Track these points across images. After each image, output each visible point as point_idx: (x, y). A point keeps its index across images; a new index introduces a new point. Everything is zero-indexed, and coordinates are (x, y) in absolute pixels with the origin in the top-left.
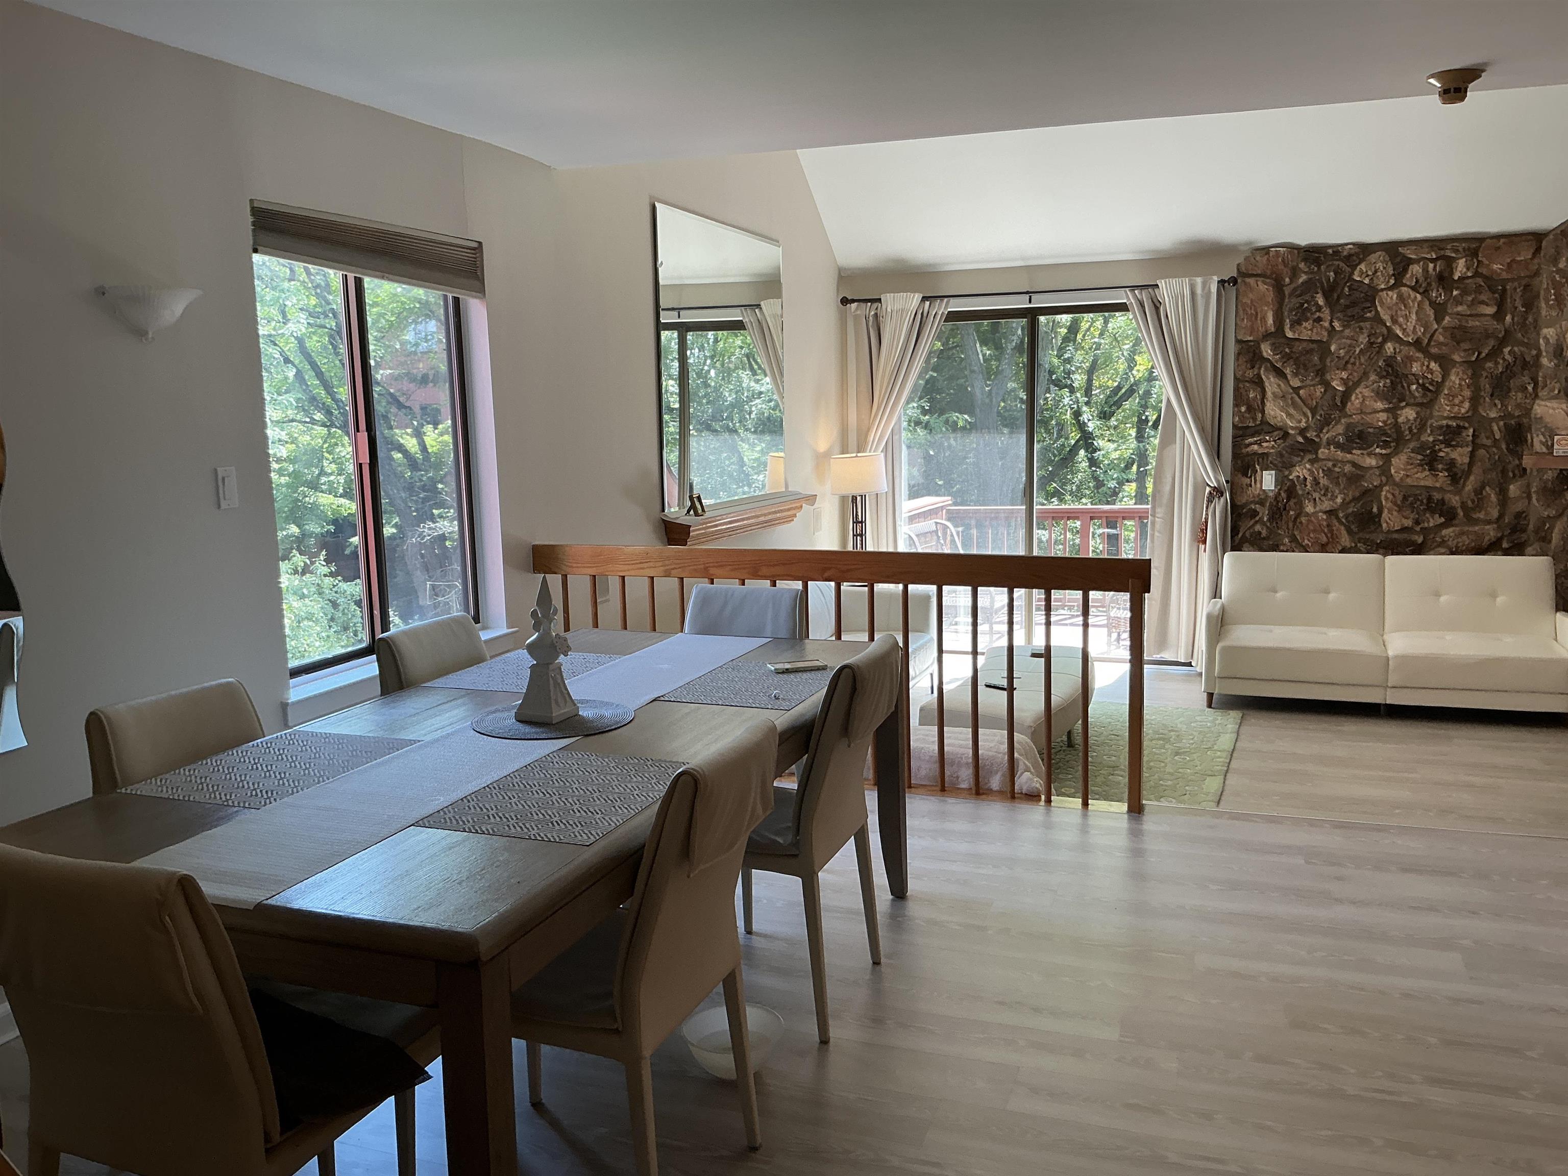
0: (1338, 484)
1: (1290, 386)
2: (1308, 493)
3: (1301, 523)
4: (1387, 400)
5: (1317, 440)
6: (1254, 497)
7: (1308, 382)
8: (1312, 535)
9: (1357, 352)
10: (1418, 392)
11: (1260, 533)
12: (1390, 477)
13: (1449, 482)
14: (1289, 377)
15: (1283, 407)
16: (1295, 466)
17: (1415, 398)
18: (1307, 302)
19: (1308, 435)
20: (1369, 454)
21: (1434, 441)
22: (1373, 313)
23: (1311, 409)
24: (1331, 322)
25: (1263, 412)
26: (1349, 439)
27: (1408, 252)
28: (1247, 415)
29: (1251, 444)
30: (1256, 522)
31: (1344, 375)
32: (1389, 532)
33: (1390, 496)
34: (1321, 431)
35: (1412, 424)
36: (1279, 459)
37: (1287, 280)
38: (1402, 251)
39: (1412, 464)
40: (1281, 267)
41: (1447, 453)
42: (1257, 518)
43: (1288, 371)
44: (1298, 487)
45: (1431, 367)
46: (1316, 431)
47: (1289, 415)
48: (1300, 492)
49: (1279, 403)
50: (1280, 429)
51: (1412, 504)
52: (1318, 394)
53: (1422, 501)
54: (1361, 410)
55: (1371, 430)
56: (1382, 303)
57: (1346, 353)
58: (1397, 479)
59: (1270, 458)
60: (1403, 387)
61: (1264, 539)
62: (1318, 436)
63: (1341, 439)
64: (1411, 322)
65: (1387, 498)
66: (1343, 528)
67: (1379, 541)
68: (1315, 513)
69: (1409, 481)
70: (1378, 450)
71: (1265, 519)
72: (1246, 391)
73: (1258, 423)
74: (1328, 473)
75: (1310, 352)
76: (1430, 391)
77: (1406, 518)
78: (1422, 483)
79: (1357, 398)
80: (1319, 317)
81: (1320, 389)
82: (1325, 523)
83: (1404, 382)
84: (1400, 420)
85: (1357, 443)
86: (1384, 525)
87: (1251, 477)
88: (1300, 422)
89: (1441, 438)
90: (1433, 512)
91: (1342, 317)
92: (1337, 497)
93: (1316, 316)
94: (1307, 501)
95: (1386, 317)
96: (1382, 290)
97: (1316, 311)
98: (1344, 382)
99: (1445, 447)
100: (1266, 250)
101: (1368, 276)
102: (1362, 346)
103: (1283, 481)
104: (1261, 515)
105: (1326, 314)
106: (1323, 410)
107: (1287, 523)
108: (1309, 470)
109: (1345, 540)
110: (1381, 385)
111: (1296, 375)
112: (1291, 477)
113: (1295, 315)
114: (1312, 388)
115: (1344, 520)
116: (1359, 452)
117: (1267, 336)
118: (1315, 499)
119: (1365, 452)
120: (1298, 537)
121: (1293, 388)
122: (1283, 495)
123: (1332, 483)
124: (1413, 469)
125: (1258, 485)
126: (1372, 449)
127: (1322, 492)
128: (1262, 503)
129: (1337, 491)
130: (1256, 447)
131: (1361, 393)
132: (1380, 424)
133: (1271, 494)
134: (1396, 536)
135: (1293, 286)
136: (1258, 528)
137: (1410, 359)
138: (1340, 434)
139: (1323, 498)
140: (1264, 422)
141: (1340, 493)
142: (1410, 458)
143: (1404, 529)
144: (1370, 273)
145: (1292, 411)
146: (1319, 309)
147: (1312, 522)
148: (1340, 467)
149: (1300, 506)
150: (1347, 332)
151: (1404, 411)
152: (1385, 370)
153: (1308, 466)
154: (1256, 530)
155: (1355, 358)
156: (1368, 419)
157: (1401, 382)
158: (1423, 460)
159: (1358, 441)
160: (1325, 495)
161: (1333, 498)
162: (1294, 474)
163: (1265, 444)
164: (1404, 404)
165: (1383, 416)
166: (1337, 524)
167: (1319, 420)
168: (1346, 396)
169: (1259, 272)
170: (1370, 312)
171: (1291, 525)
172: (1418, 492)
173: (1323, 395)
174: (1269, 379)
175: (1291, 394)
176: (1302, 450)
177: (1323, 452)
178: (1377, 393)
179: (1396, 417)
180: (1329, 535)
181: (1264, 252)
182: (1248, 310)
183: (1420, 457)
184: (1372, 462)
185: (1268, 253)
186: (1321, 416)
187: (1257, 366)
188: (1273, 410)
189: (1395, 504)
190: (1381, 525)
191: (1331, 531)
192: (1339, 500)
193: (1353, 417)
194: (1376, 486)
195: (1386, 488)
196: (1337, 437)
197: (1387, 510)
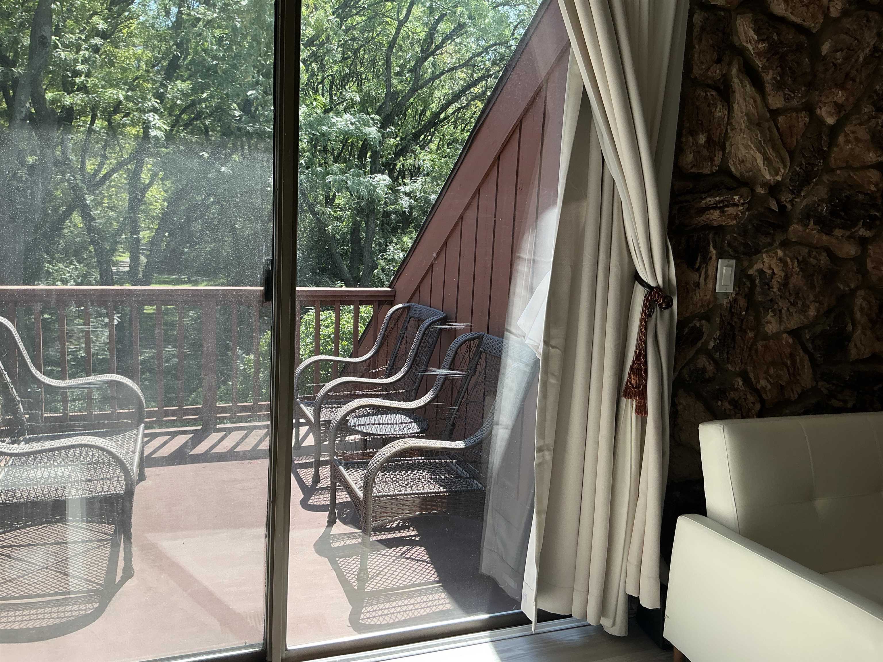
0: (812, 285)
1: (767, 106)
3: (756, 351)
5: (789, 207)
6: (702, 306)
7: (795, 103)
8: (772, 371)
12: (866, 275)
14: (768, 88)
15: (755, 142)
16: (760, 252)
19: (783, 198)
20: (849, 237)
23: (790, 152)
25: (723, 148)
28: (705, 153)
30: (697, 352)
31: (840, 96)
32: (858, 361)
36: (741, 239)
43: (768, 77)
46: (793, 193)
47: (766, 159)
49: (757, 135)
50: (749, 184)
52: (801, 124)
54: (848, 162)
58: (872, 277)
59: (728, 237)
63: (824, 209)
66: (806, 358)
67: (847, 378)
68: (778, 334)
70: (862, 231)
71: (712, 344)
72: (709, 106)
73: (715, 168)
74: (803, 264)
75: (798, 47)
77: (879, 340)
79: (847, 142)
81: (804, 119)
82: (787, 351)
85: (841, 217)
88: (776, 173)
92: (808, 307)
94: (771, 314)
98: (839, 107)
106: (804, 156)
108: (780, 260)
112: (751, 272)
114: (794, 114)
115: (810, 346)
116: (840, 232)
118: (780, 311)
119: (848, 233)
120: (751, 375)
122: (742, 302)
125: (710, 286)
126: (857, 228)
127: (792, 299)
128: (707, 317)
130: (715, 214)
131: (853, 132)
136: (702, 362)
139: (792, 310)
140: (723, 169)
143: (875, 357)
145: (770, 152)
147: (770, 348)
148: (815, 258)
149: (758, 319)
153: (780, 253)
155: (856, 70)
156: (856, 177)
159: (842, 214)
160: (794, 304)
161: (804, 310)
162: (756, 267)
165: (875, 175)
166: (801, 351)
167: (798, 174)
168: (833, 136)
171: (746, 355)
173: (806, 130)
174: (744, 87)
175: (768, 121)
176: (773, 225)
177: (795, 230)
180: (791, 370)
184: (850, 249)
186: (800, 165)
187: (726, 59)
188: (747, 147)
190: (849, 352)
191: (794, 362)
192: (812, 312)
193: (838, 172)
194: (851, 290)
195: (861, 293)
196: (819, 205)
197: (860, 327)
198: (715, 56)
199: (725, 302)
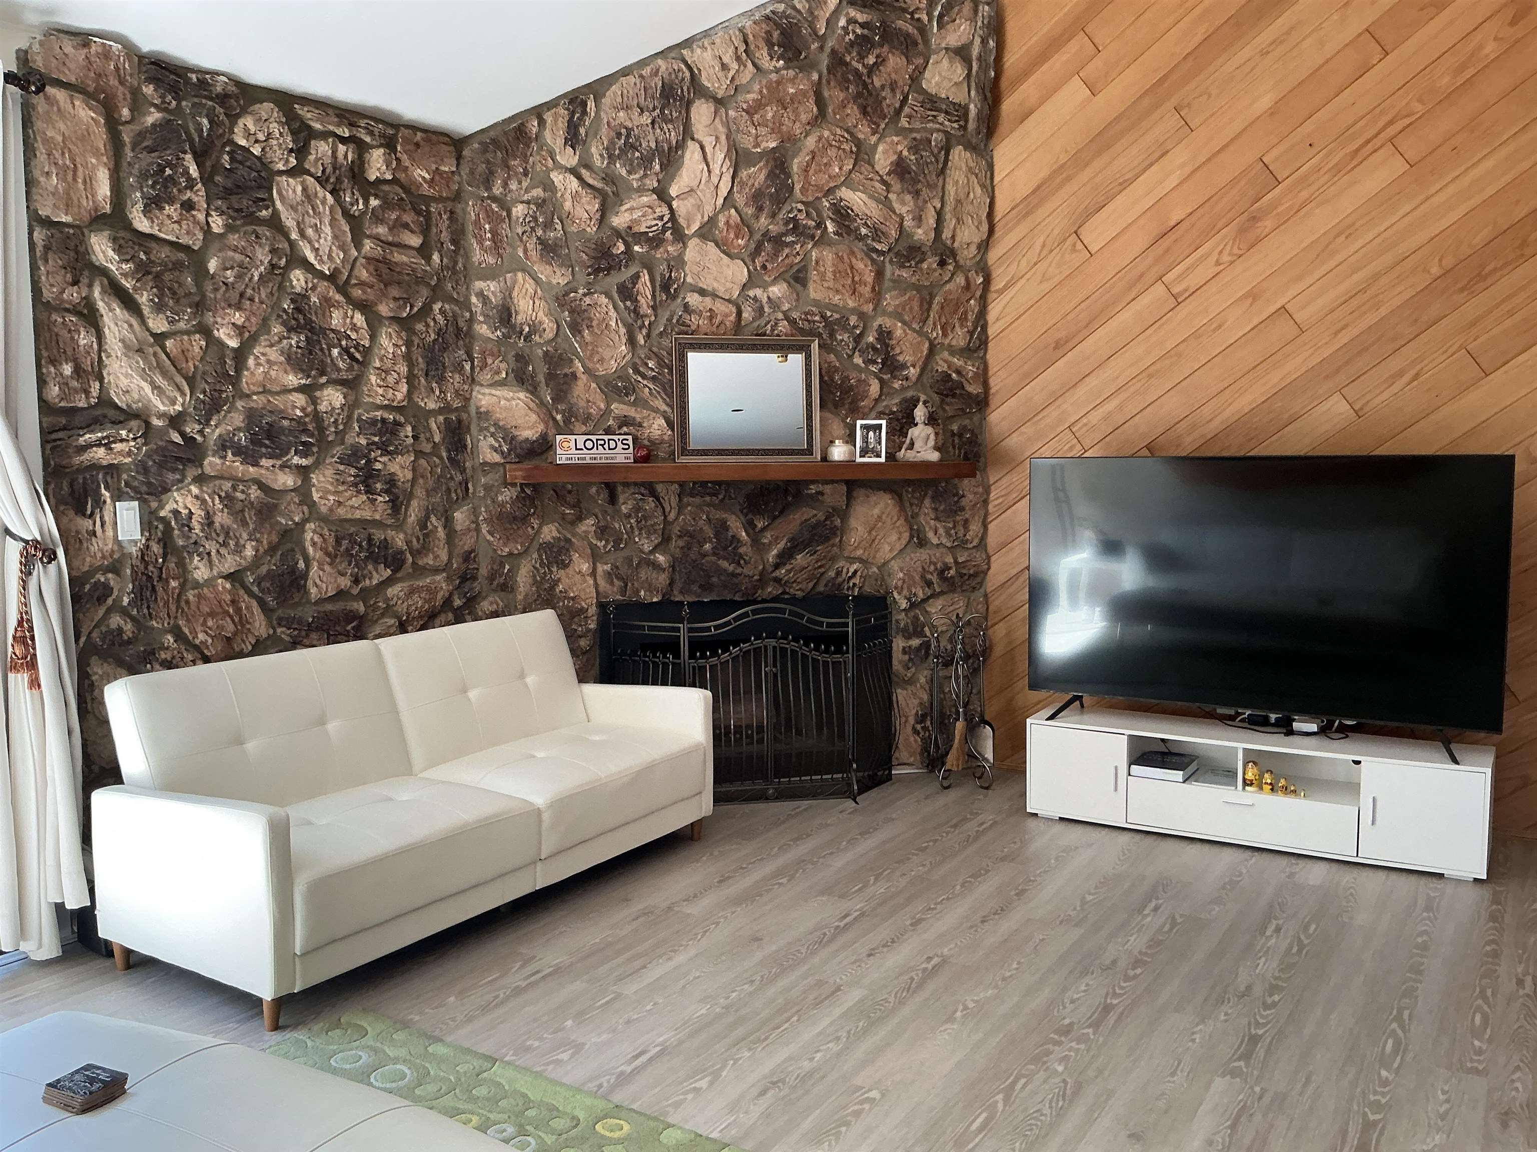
0: (244, 523)
1: (148, 330)
2: (195, 543)
3: (187, 602)
4: (302, 371)
5: (199, 438)
6: (104, 557)
7: (182, 325)
8: (210, 623)
9: (256, 278)
10: (344, 361)
11: (120, 630)
12: (312, 505)
13: (389, 511)
14: (146, 311)
15: (144, 370)
16: (169, 490)
17: (339, 370)
18: (169, 164)
19: (188, 430)
20: (283, 467)
21: (368, 444)
22: (270, 210)
23: (186, 378)
24: (208, 215)
25: (101, 379)
26: (255, 440)
27: (309, 115)
28: (75, 384)
29: (89, 446)
30: (109, 611)
31: (238, 318)
32: (320, 601)
33: (316, 538)
34: (207, 423)
35: (339, 414)
36: (141, 478)
37: (125, 112)
38: (300, 112)
39: (343, 483)
40: (114, 82)
41: (384, 464)
42: (110, 601)
43: (143, 299)
44: (176, 532)
45: (355, 320)
46: (200, 423)
47: (155, 387)
48: (181, 542)
49: (138, 362)
50: (136, 416)
51: (347, 550)
52: (197, 349)
53: (360, 546)
54: (264, 386)
55: (285, 423)
56: (282, 198)
57: (239, 277)
58: (324, 510)
59: (125, 476)
60: (322, 350)
61: (129, 642)
62: (201, 432)
63: (242, 438)
64: (326, 240)
65: (314, 544)
66: (254, 604)
67: (310, 620)
68: (210, 582)
69: (341, 512)
70: (296, 460)
71: (126, 600)
72: (70, 331)
73: (93, 401)
74: (228, 500)
75: (178, 266)
76: (357, 360)
77: (343, 574)
78: (358, 515)
79: (258, 364)
80: (189, 199)
81: (198, 342)
82: (228, 598)
83: (323, 341)
84: (323, 407)
85: (267, 447)
86: (313, 591)
87: (91, 515)
88: (173, 403)
89: (376, 439)
90: (376, 562)
91: (224, 208)
92: (244, 546)
93: (185, 198)
94: (197, 558)
95: (289, 220)
96: (281, 173)
97: (186, 188)
98: (240, 330)
99: (381, 455)
100: (83, 38)
101: (257, 141)
102: (262, 268)
103: (150, 523)
104: (116, 593)
105: (199, 196)
106: (206, 382)
107: (167, 603)
108: (197, 497)
109: (260, 626)
110: (293, 342)
111: (159, 308)
112: (162, 514)
113: (153, 187)
114: (186, 337)
115: (255, 589)
116: (270, 462)
117: (98, 221)
118: (209, 554)
119: (279, 463)
120: (186, 630)
121: (154, 335)
122: (156, 548)
123: (235, 521)
124: (346, 491)
125: (110, 533)
126: (289, 457)
127: (221, 540)
128: (115, 568)
129: (245, 536)
130: (101, 452)
131: (264, 354)
132: (298, 413)
134: (329, 607)
135: (136, 128)
136: (116, 621)
137: (327, 303)
138: (239, 429)
139: (223, 551)
140: (105, 401)
141: (250, 540)
142: (338, 473)
143: (341, 594)
144: (261, 137)
145: (159, 380)
146: (191, 185)
147: (206, 599)
148: (243, 492)
149: (182, 565)
150: (234, 239)
151: (325, 392)
152: (294, 319)
153: (195, 490)
154: (113, 626)
155: (253, 289)
156: (278, 402)
157: (319, 342)
158: (358, 476)
159: (267, 442)
160: (225, 544)
161: (239, 550)
162: (168, 507)
163: (118, 447)
164: (323, 380)
165: (300, 399)
166: (246, 597)
167: (203, 402)
168: (240, 359)
169: (73, 79)
170: (267, 208)
171: (173, 608)
172: (352, 530)
173: (205, 353)
174: (111, 310)
175: (152, 346)
176: (178, 459)
177: (212, 463)
178: (289, 359)
179: (314, 401)
180: (236, 619)
181: (79, 40)
182: (57, 155)
183: (353, 471)
184: (287, 480)
185: (86, 44)
186: (204, 392)
187: (85, 281)
188: (127, 375)
189: (328, 554)
190: (307, 593)
191: (238, 610)
192: (249, 552)
193: (255, 397)
194: (297, 524)
195: (310, 526)
196: (234, 435)
197: (315, 564)
198: (69, 277)
199: (134, 550)
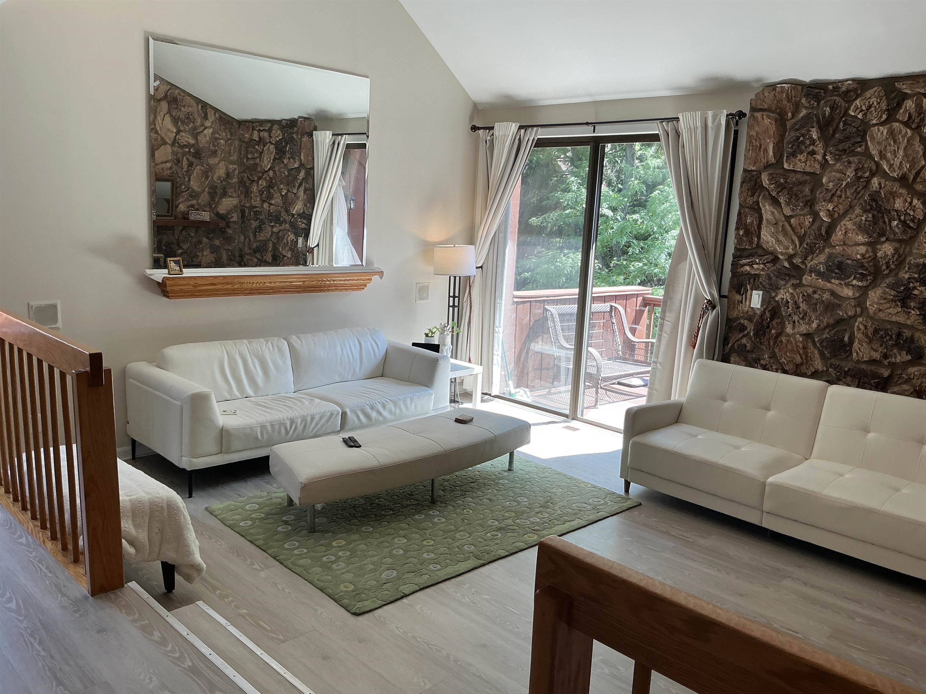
0: (815, 310)
2: (789, 315)
3: (781, 342)
4: (868, 233)
5: (800, 266)
6: (743, 313)
7: (798, 211)
9: (844, 185)
10: (898, 228)
11: (745, 346)
12: (864, 309)
13: (920, 321)
14: (783, 205)
15: (773, 233)
16: (780, 289)
17: (895, 234)
18: (803, 135)
19: (795, 261)
21: (909, 278)
22: (863, 147)
23: (799, 238)
24: (825, 155)
27: (904, 87)
29: (747, 265)
30: (743, 337)
31: (830, 207)
33: (861, 327)
34: (806, 259)
35: (890, 259)
36: (768, 281)
37: (790, 114)
38: (898, 86)
39: (885, 299)
40: (785, 102)
41: (922, 292)
42: (746, 332)
44: (782, 309)
45: (914, 204)
46: (802, 258)
47: (778, 241)
48: (784, 314)
49: (771, 230)
50: (771, 253)
51: (882, 337)
52: (807, 223)
53: (891, 337)
54: (844, 242)
56: (873, 138)
57: (836, 185)
58: (871, 312)
59: (760, 280)
60: (884, 222)
61: (749, 351)
62: (803, 263)
63: (822, 268)
64: (898, 158)
66: (816, 352)
67: (846, 369)
68: (794, 334)
69: (881, 315)
71: (752, 333)
72: (745, 216)
73: (753, 246)
75: (802, 183)
76: (910, 228)
77: (876, 351)
78: (894, 319)
79: (841, 230)
80: (813, 150)
81: (808, 219)
82: (801, 345)
83: (886, 217)
84: (879, 254)
86: (854, 355)
87: (743, 294)
88: (788, 248)
89: (916, 276)
90: (901, 349)
91: (833, 151)
93: (810, 150)
94: (787, 322)
95: (874, 152)
96: (875, 125)
97: (810, 145)
98: (830, 212)
99: (920, 286)
100: (773, 86)
101: (862, 111)
102: (849, 179)
104: (748, 329)
105: (819, 148)
106: (810, 239)
107: (769, 340)
109: (818, 364)
110: (863, 218)
111: (788, 204)
112: (777, 299)
113: (792, 148)
114: (802, 217)
115: (818, 345)
117: (768, 166)
120: (778, 355)
121: (785, 216)
122: (768, 314)
124: (886, 303)
125: (748, 303)
127: (801, 316)
130: (748, 268)
131: (845, 225)
132: (859, 257)
133: (758, 312)
134: (864, 366)
135: (793, 121)
137: (893, 195)
138: (821, 263)
140: (759, 246)
142: (885, 293)
144: (864, 108)
145: (781, 238)
146: (813, 142)
147: (792, 343)
149: (782, 325)
150: (838, 166)
151: (884, 246)
152: (869, 205)
154: (743, 343)
155: (841, 191)
157: (883, 217)
158: (897, 296)
159: (837, 271)
162: (779, 296)
163: (755, 266)
164: (883, 239)
165: (862, 249)
167: (806, 249)
168: (831, 228)
169: (766, 107)
170: (860, 146)
171: (772, 343)
172: (889, 326)
175: (783, 222)
176: (788, 275)
178: (859, 227)
179: (875, 252)
180: (804, 357)
181: (771, 88)
182: (754, 141)
183: (893, 293)
185: (774, 89)
186: (807, 244)
189: (867, 336)
190: (851, 354)
193: (837, 247)
195: (860, 319)
196: (817, 266)
197: (857, 341)
198: (750, 193)
